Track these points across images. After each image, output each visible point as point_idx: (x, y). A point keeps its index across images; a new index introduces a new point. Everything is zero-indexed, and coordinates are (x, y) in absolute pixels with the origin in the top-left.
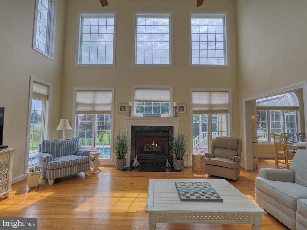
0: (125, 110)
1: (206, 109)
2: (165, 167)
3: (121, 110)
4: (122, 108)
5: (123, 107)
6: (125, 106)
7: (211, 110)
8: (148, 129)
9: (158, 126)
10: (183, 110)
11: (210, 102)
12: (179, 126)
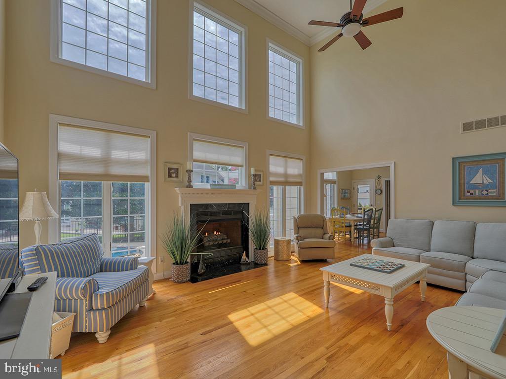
0: (177, 176)
1: (282, 179)
2: (241, 264)
3: (170, 176)
4: (172, 173)
5: (173, 171)
6: (178, 169)
7: (286, 182)
8: (215, 209)
9: (229, 204)
10: (260, 181)
11: (286, 170)
12: (255, 203)
